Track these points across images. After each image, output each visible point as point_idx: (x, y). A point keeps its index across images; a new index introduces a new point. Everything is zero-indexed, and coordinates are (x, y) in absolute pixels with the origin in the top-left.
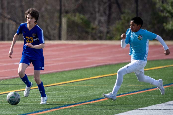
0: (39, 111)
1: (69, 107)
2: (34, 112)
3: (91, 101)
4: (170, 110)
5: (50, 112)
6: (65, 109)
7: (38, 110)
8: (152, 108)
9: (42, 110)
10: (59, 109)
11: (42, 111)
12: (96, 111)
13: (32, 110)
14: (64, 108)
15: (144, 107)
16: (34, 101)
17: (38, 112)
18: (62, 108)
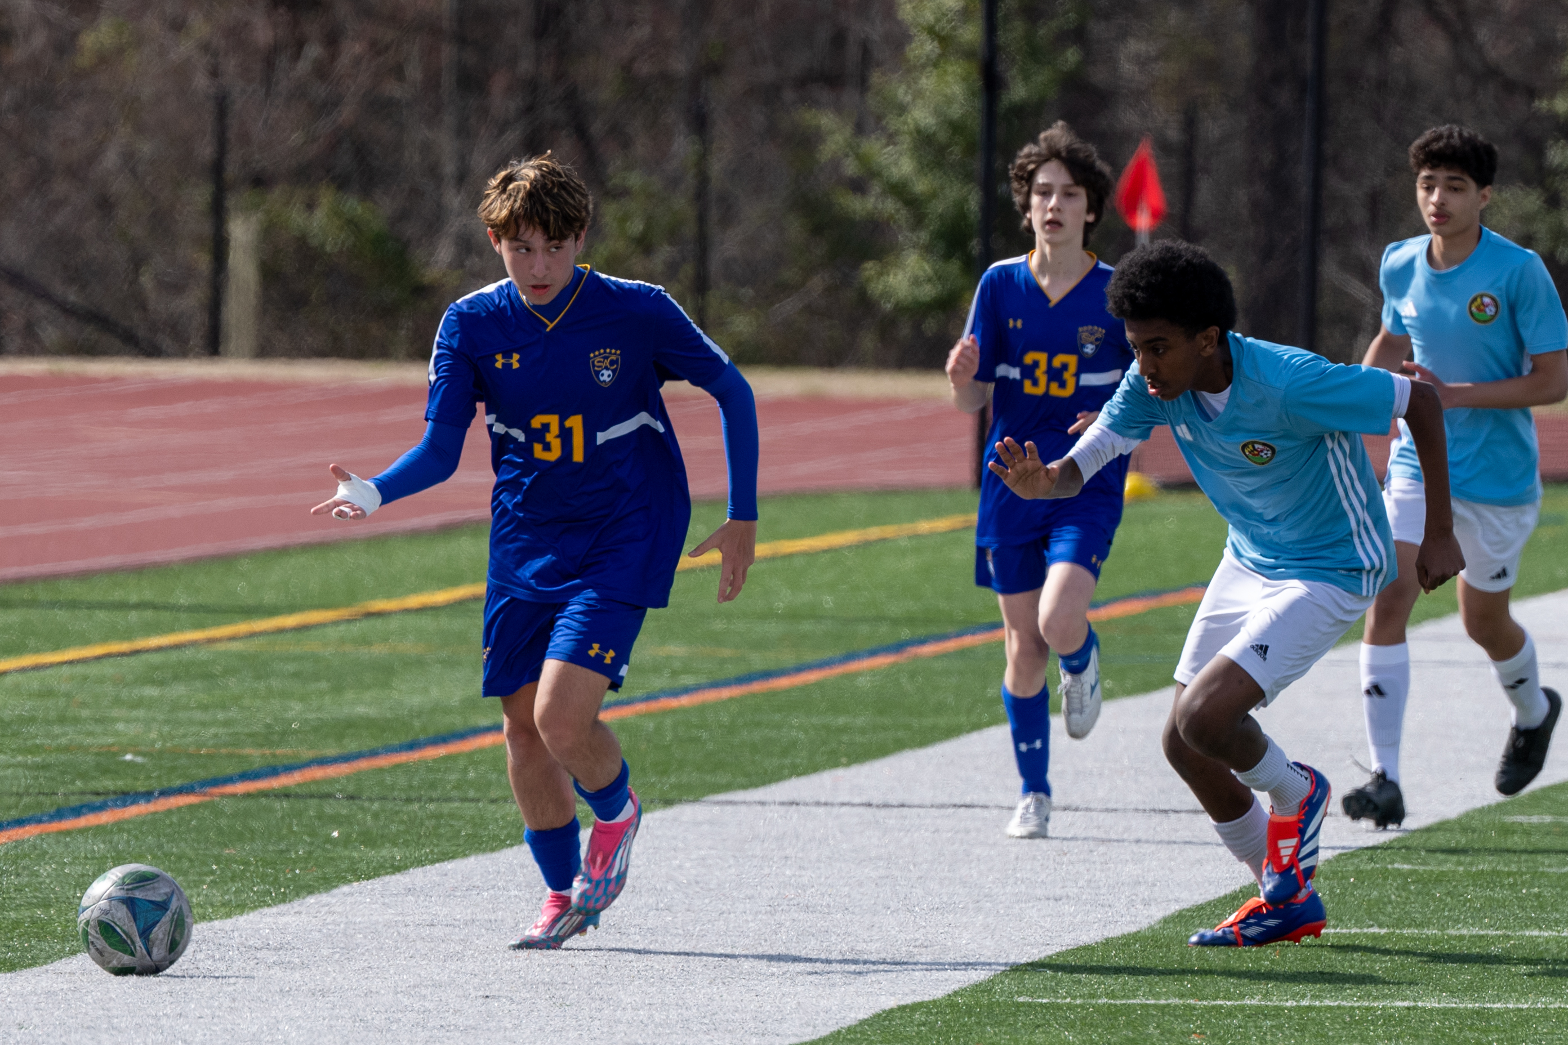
0: (82, 807)
1: (275, 783)
2: (53, 810)
3: (412, 746)
4: (903, 806)
5: (156, 813)
6: (248, 795)
7: (74, 801)
8: (794, 796)
9: (101, 799)
10: (207, 799)
11: (101, 808)
12: (446, 808)
13: (41, 798)
14: (240, 788)
15: (744, 787)
16: (54, 744)
17: (77, 811)
18: (230, 789)
